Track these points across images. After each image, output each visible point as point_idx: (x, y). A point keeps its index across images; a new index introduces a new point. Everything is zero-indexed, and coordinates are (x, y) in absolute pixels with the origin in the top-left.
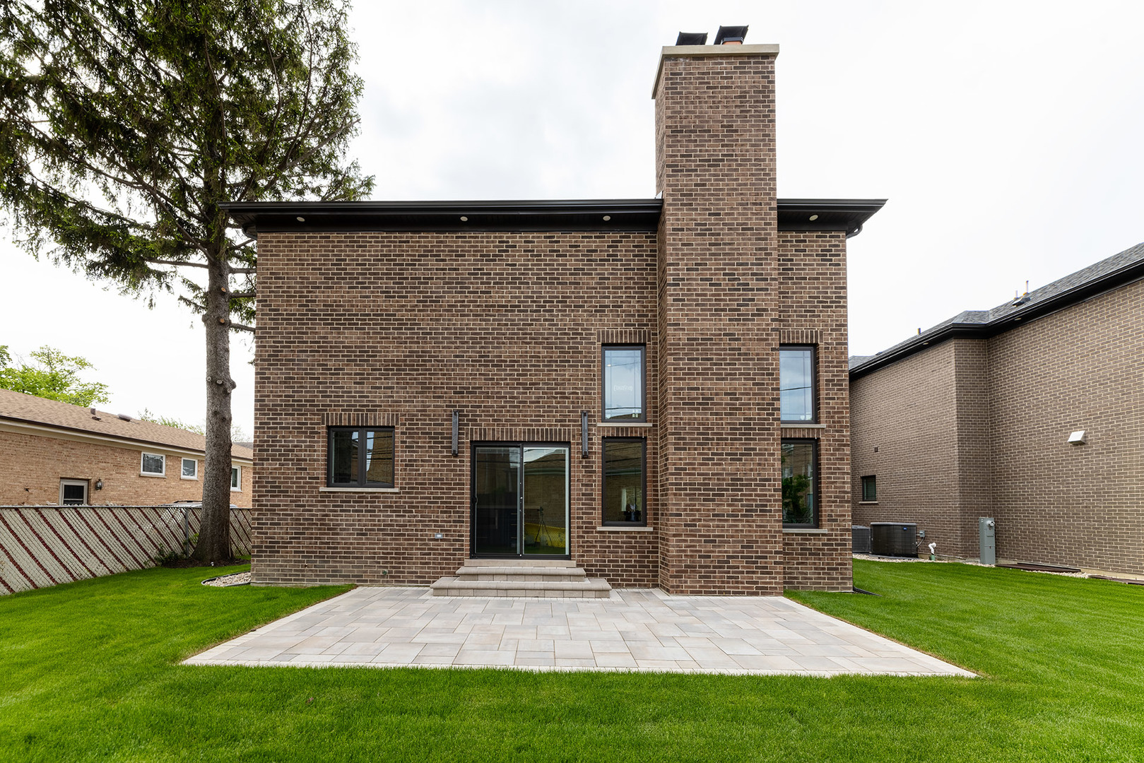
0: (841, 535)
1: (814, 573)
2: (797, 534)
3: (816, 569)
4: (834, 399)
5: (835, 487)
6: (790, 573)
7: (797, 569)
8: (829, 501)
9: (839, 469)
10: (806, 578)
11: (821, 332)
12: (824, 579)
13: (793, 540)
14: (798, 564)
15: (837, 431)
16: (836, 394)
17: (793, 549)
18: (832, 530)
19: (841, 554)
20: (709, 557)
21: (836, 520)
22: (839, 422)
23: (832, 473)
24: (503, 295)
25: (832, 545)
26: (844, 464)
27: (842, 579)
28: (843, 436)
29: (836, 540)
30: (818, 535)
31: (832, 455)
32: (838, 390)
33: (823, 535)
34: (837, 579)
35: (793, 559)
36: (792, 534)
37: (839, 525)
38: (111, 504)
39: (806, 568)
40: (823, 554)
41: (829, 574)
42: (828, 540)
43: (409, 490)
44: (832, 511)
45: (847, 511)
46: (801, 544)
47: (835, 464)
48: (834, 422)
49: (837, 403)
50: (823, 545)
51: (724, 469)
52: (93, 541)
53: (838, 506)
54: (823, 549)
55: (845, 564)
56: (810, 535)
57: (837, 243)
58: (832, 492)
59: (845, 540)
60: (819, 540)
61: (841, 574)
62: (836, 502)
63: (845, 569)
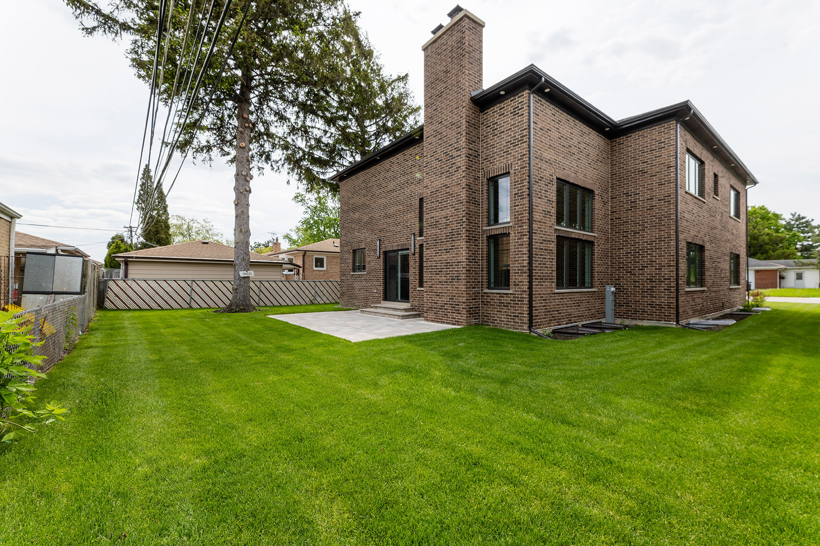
0: (521, 294)
1: (506, 318)
2: (497, 294)
3: (507, 315)
4: (518, 205)
5: (518, 264)
6: (493, 317)
7: (497, 314)
8: (514, 273)
9: (520, 251)
10: (501, 321)
11: (511, 163)
12: (511, 322)
13: (495, 297)
14: (497, 311)
15: (520, 227)
16: (520, 202)
17: (495, 302)
18: (516, 291)
19: (520, 307)
20: (437, 303)
21: (518, 285)
22: (521, 220)
23: (517, 254)
24: (391, 186)
25: (515, 301)
26: (523, 248)
27: (521, 323)
28: (523, 229)
29: (518, 297)
30: (508, 294)
31: (517, 242)
32: (521, 199)
33: (511, 294)
34: (518, 323)
35: (495, 308)
36: (494, 293)
37: (520, 288)
38: (331, 280)
39: (501, 315)
40: (511, 307)
41: (513, 319)
42: (514, 297)
43: (369, 273)
44: (516, 279)
45: (525, 279)
46: (499, 300)
47: (518, 248)
48: (518, 221)
49: (520, 208)
50: (511, 300)
51: (443, 258)
52: (325, 292)
53: (519, 276)
54: (511, 303)
55: (523, 314)
56: (504, 294)
57: (522, 100)
58: (516, 267)
59: (523, 298)
60: (509, 297)
61: (521, 320)
62: (518, 273)
63: (523, 317)
